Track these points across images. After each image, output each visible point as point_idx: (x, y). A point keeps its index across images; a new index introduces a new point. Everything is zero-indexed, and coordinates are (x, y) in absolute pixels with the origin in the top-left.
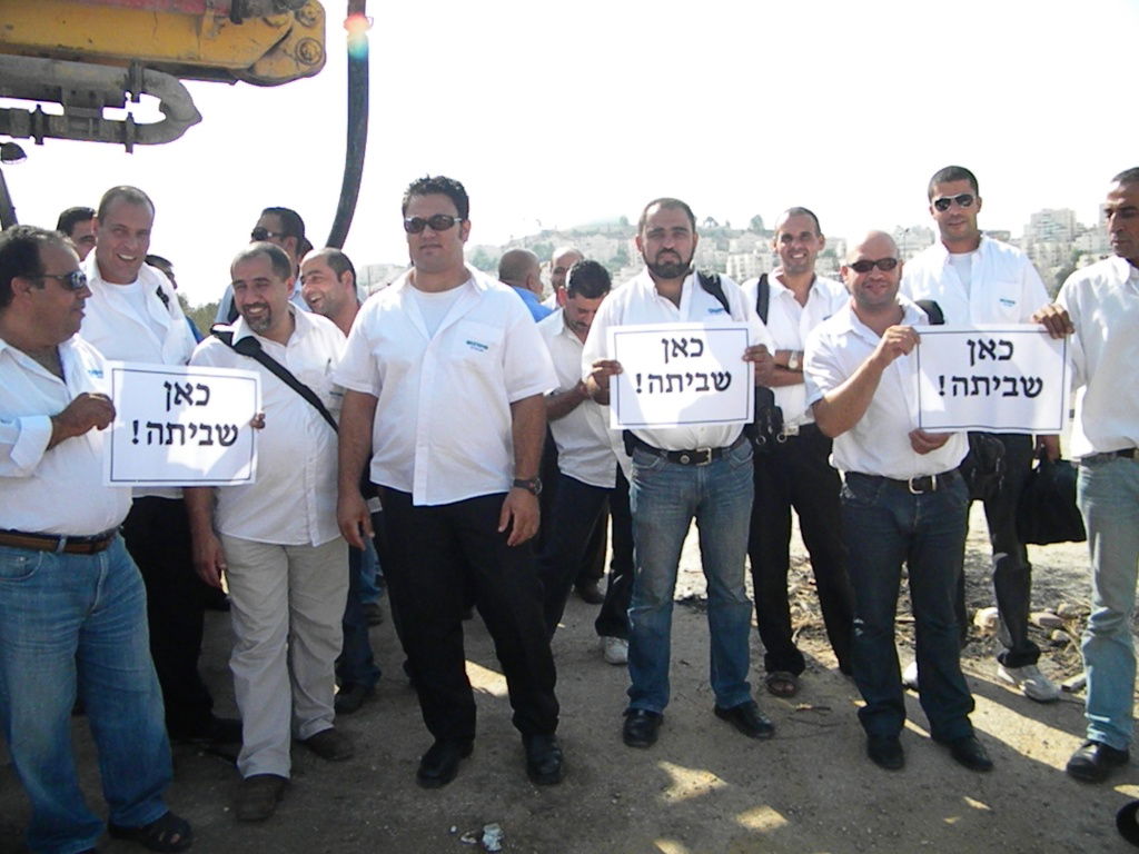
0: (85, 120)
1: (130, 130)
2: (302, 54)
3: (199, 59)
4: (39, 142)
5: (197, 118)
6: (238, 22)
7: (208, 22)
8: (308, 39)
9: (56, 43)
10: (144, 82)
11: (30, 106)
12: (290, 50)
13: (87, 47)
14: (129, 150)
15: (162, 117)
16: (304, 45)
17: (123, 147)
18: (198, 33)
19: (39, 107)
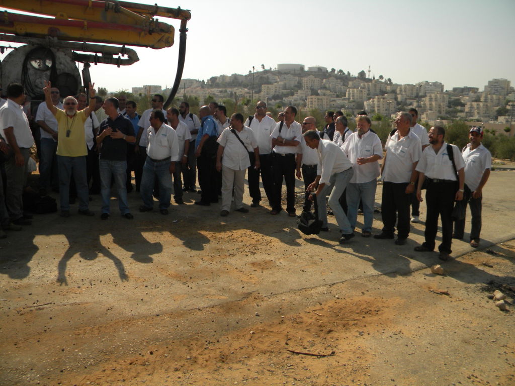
0: (108, 58)
1: (119, 61)
2: (167, 41)
3: (139, 43)
4: (96, 64)
5: (137, 59)
6: (151, 34)
7: (143, 33)
11: (94, 54)
12: (164, 40)
14: (119, 67)
15: (128, 58)
17: (117, 66)
18: (140, 36)
19: (96, 54)
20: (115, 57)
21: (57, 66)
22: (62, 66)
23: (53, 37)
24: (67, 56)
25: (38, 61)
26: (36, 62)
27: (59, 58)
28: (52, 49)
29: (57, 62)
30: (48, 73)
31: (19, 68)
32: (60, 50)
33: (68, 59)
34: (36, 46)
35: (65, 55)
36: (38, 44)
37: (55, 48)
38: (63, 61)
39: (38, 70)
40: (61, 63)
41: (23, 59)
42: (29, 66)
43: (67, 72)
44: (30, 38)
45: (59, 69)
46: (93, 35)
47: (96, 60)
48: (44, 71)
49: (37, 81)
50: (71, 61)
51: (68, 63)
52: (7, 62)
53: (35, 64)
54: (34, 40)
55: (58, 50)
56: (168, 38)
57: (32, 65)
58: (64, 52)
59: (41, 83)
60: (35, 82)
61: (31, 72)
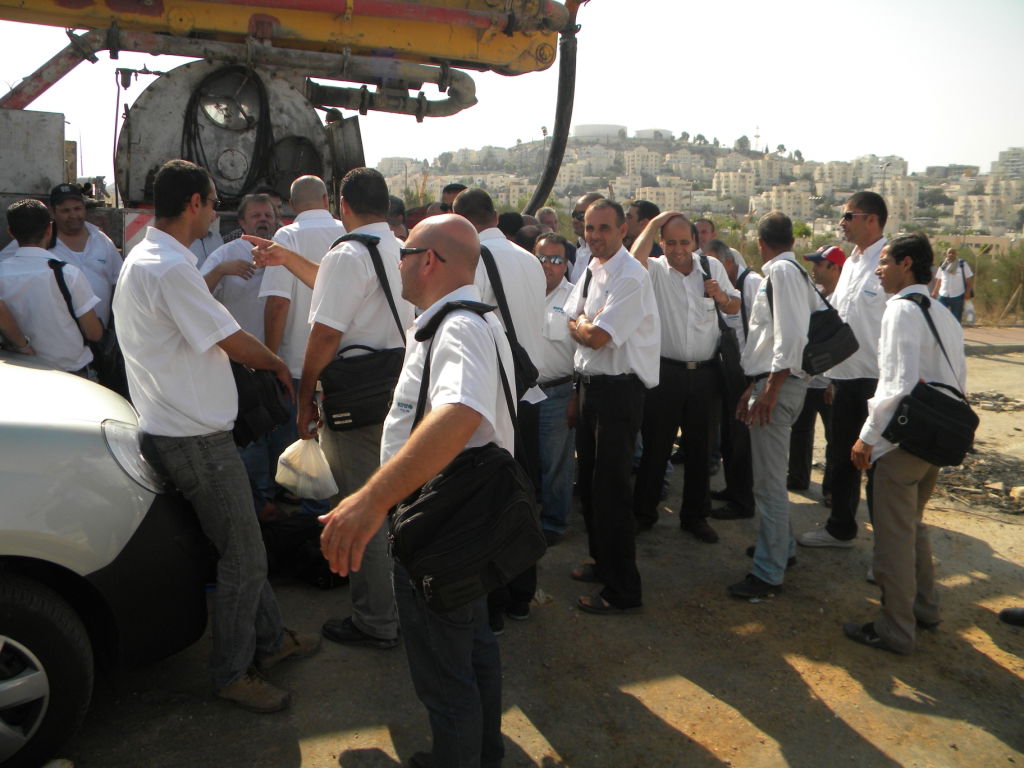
0: (396, 98)
1: (424, 107)
2: (541, 56)
3: (477, 58)
4: (364, 113)
5: (473, 100)
6: (510, 35)
7: (488, 34)
8: (545, 44)
9: (388, 46)
10: (452, 78)
11: (358, 86)
12: (534, 51)
13: (408, 48)
14: (420, 120)
15: (449, 98)
16: (542, 49)
17: (414, 118)
18: (478, 40)
19: (365, 87)
20: (413, 94)
21: (275, 119)
22: (284, 116)
23: (261, 40)
24: (295, 91)
25: (224, 106)
26: (218, 107)
27: (276, 97)
28: (259, 72)
29: (272, 107)
30: (251, 136)
31: (176, 125)
32: (281, 74)
33: (300, 99)
34: (217, 63)
35: (292, 88)
36: (226, 58)
37: (266, 70)
38: (286, 104)
39: (225, 128)
40: (281, 111)
41: (184, 101)
42: (201, 120)
43: (296, 133)
44: (206, 41)
45: (278, 126)
46: (362, 35)
47: (366, 103)
48: (240, 131)
49: (222, 159)
50: (307, 104)
51: (299, 111)
52: (143, 108)
53: (215, 112)
54: (217, 47)
55: (274, 75)
56: (542, 48)
57: (207, 116)
58: (285, 79)
59: (232, 165)
60: (217, 161)
61: (206, 133)
